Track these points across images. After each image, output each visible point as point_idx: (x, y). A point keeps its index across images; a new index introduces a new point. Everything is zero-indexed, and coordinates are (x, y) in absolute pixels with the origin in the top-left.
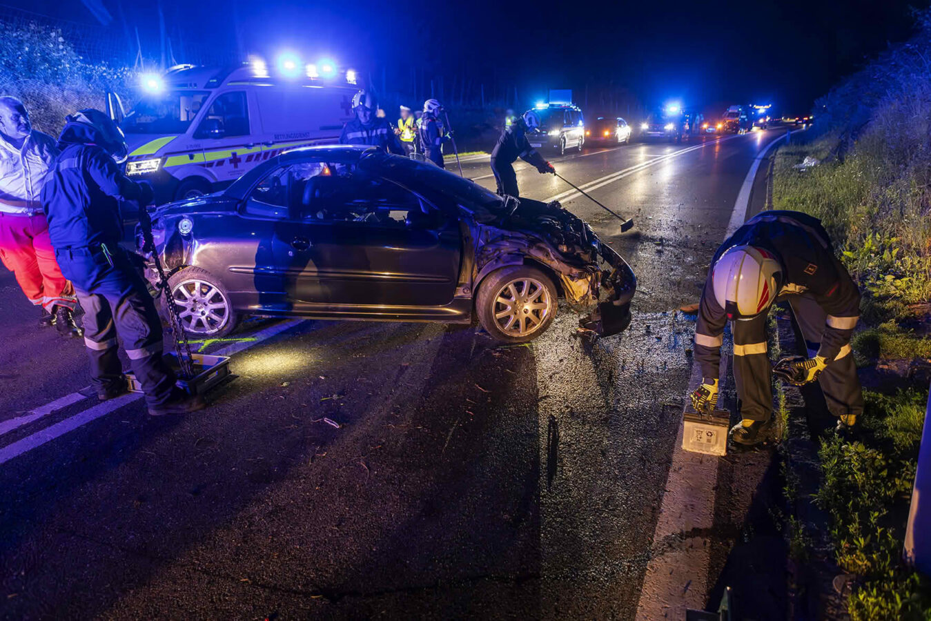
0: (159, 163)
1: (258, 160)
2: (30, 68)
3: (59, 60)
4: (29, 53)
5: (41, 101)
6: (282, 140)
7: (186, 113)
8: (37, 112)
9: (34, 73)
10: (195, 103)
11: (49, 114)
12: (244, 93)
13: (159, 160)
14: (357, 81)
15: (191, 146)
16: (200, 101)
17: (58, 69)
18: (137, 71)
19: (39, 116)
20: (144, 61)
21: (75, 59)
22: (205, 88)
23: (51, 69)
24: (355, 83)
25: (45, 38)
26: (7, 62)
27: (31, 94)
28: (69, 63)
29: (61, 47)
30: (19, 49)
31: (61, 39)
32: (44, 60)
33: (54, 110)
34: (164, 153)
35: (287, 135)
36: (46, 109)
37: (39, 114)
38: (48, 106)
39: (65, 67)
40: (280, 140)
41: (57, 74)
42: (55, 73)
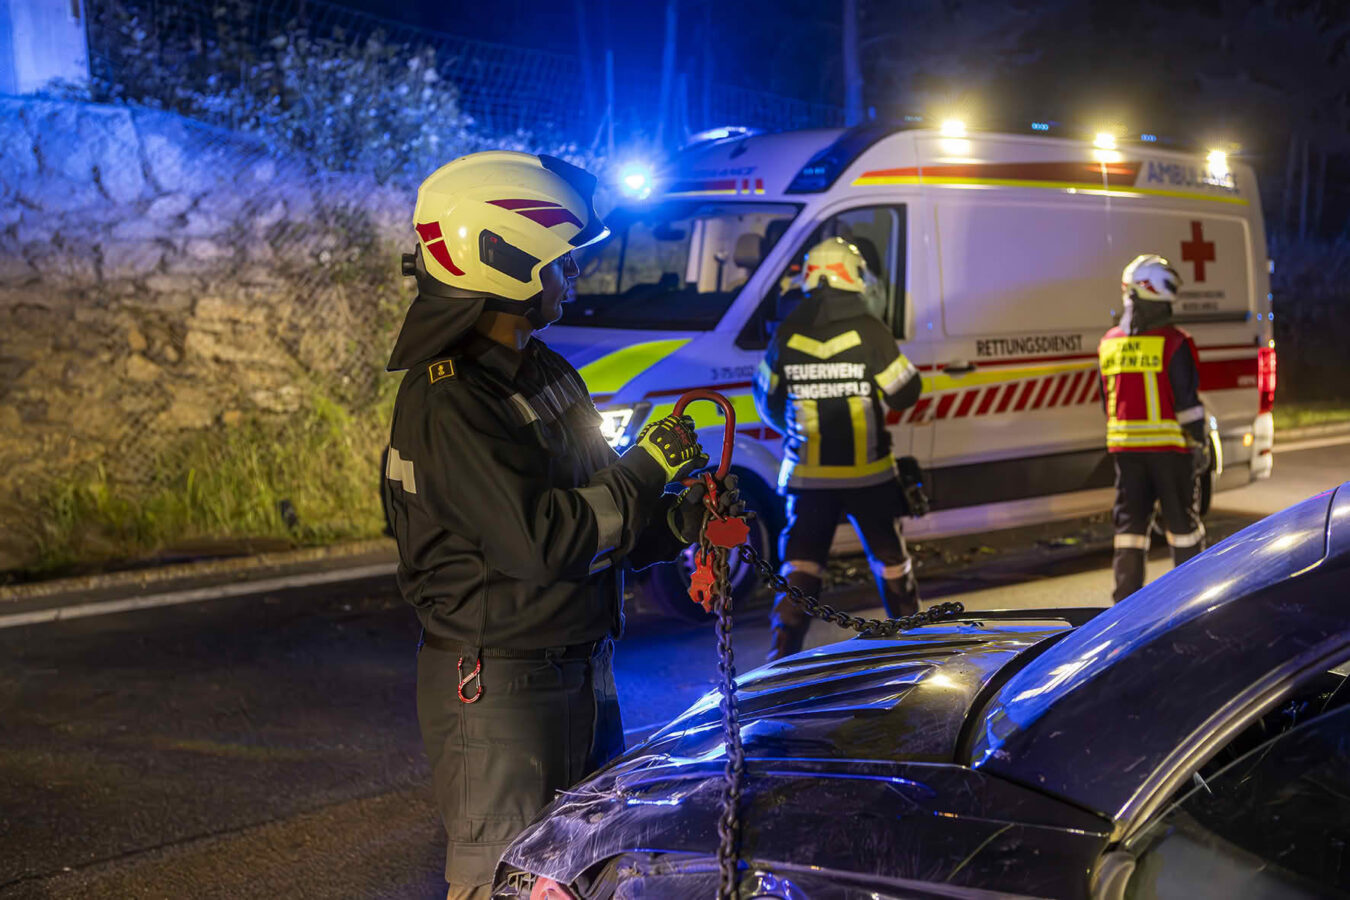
0: (625, 422)
1: (920, 419)
2: (348, 144)
3: (417, 126)
4: (353, 110)
5: (359, 228)
6: (1000, 356)
7: (714, 266)
8: (345, 256)
9: (354, 158)
10: (744, 239)
11: (373, 262)
12: (901, 209)
13: (628, 414)
14: (1234, 177)
15: (726, 370)
16: (761, 231)
17: (411, 149)
18: (597, 154)
19: (345, 266)
20: (616, 130)
21: (454, 122)
22: (790, 190)
23: (393, 147)
24: (1229, 184)
25: (394, 73)
26: (299, 132)
27: (339, 209)
28: (440, 134)
29: (427, 93)
30: (332, 101)
31: (430, 75)
32: (384, 125)
33: (384, 252)
34: (643, 393)
35: (1016, 343)
36: (366, 248)
37: (349, 260)
38: (371, 243)
39: (426, 144)
40: (993, 358)
41: (406, 160)
42: (404, 158)
